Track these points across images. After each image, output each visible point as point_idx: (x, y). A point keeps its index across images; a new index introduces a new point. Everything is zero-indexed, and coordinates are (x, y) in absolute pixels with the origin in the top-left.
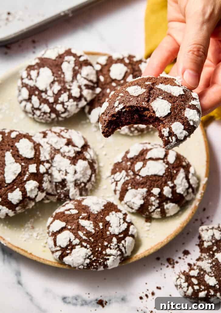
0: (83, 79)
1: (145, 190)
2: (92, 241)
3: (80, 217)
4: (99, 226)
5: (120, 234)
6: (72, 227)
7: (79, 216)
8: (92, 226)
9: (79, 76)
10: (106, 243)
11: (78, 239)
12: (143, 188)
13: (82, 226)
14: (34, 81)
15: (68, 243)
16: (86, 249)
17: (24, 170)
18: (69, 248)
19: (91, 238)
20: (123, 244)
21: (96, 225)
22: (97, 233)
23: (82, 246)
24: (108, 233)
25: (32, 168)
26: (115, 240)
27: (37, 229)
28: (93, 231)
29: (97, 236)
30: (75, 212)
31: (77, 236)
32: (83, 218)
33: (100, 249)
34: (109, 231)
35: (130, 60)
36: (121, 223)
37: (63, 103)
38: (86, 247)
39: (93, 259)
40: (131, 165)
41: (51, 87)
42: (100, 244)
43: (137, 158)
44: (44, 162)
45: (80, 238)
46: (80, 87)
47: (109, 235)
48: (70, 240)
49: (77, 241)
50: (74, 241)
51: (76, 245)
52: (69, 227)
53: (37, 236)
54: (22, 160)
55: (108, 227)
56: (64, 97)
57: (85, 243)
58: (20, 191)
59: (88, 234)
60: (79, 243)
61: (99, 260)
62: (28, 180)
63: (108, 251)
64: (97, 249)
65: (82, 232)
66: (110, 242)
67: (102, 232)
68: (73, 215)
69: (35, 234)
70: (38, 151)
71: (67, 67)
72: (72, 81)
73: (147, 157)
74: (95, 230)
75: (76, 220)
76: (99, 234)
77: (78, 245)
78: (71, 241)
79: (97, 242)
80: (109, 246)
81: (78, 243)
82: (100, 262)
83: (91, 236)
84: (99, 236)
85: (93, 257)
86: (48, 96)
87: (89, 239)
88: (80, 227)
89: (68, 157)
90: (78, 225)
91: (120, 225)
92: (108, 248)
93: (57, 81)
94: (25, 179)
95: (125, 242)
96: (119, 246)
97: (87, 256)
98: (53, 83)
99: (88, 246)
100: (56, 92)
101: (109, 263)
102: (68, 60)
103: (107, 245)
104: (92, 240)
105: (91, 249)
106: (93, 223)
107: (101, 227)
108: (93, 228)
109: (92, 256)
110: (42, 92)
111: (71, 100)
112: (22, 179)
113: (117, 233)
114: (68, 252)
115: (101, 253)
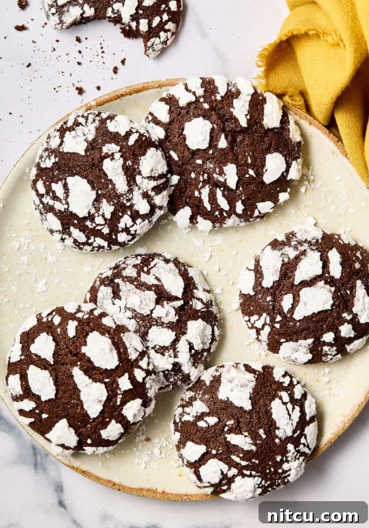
0: (146, 181)
1: (310, 341)
2: (256, 464)
3: (226, 429)
4: (260, 435)
5: (294, 432)
6: (217, 451)
7: (224, 428)
8: (249, 440)
9: (138, 179)
10: (279, 458)
11: (235, 468)
12: (305, 339)
13: (234, 445)
14: (64, 202)
15: (221, 477)
16: (252, 478)
17: (112, 389)
18: (224, 482)
19: (253, 460)
20: (304, 444)
21: (254, 436)
22: (261, 447)
23: (244, 476)
24: (277, 441)
25: (124, 383)
26: (290, 447)
27: (156, 441)
28: (254, 448)
29: (262, 452)
30: (212, 420)
31: (231, 464)
32: (230, 431)
33: (272, 470)
34: (277, 437)
35: (210, 103)
36: (291, 412)
37: (127, 230)
38: (251, 476)
39: (266, 485)
40: (274, 301)
41: (98, 209)
42: (270, 463)
43: (279, 285)
44: (137, 360)
45: (236, 465)
46: (145, 195)
47: (280, 443)
48: (222, 473)
49: (234, 471)
50: (229, 472)
51: (234, 476)
52: (214, 452)
53: (161, 454)
54: (102, 374)
55: (274, 431)
56: (126, 220)
57: (247, 470)
58: (116, 423)
59: (247, 455)
60: (238, 473)
61: (276, 482)
62: (124, 403)
63: (285, 466)
64: (268, 471)
65: (238, 456)
66: (284, 452)
67: (267, 444)
68: (212, 426)
69: (156, 451)
70: (120, 346)
71: (113, 169)
72: (131, 191)
73: (297, 282)
74: (255, 444)
75: (220, 435)
76: (263, 448)
77: (237, 475)
78: (225, 473)
79: (265, 461)
80: (284, 459)
81: (236, 474)
82: (277, 483)
83: (253, 458)
84: (264, 451)
85: (266, 482)
86: (99, 225)
87: (252, 462)
88: (231, 449)
89: (168, 323)
90: (228, 444)
91: (290, 415)
92: (284, 463)
93: (104, 196)
94: (118, 403)
95: (306, 438)
96: (298, 451)
97: (257, 486)
98: (98, 200)
99: (254, 473)
100: (108, 216)
101: (291, 479)
102: (110, 153)
103: (282, 460)
104: (257, 462)
105: (259, 474)
106: (249, 434)
107: (264, 436)
108: (252, 442)
109: (263, 482)
110: (85, 219)
111: (139, 221)
112: (114, 404)
113: (290, 433)
114: (225, 488)
115: (276, 472)
